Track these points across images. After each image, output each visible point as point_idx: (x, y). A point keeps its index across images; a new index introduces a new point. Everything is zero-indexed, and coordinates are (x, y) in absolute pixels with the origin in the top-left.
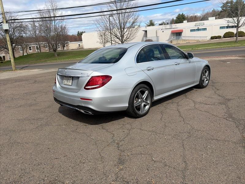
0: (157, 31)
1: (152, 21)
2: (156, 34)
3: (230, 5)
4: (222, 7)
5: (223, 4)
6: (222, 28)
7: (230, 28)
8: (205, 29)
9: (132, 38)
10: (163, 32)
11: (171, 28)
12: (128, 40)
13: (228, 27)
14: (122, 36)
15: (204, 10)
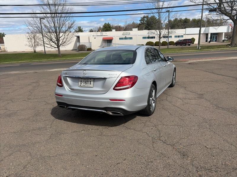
0: (89, 37)
1: (80, 27)
2: (89, 40)
3: (146, 19)
4: (140, 20)
5: (141, 18)
6: (144, 38)
7: (150, 38)
8: (131, 38)
9: (68, 43)
10: (95, 38)
11: (102, 35)
12: (64, 44)
13: (149, 38)
14: (58, 40)
15: (126, 22)
